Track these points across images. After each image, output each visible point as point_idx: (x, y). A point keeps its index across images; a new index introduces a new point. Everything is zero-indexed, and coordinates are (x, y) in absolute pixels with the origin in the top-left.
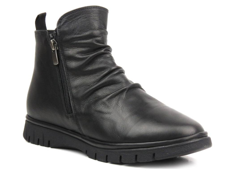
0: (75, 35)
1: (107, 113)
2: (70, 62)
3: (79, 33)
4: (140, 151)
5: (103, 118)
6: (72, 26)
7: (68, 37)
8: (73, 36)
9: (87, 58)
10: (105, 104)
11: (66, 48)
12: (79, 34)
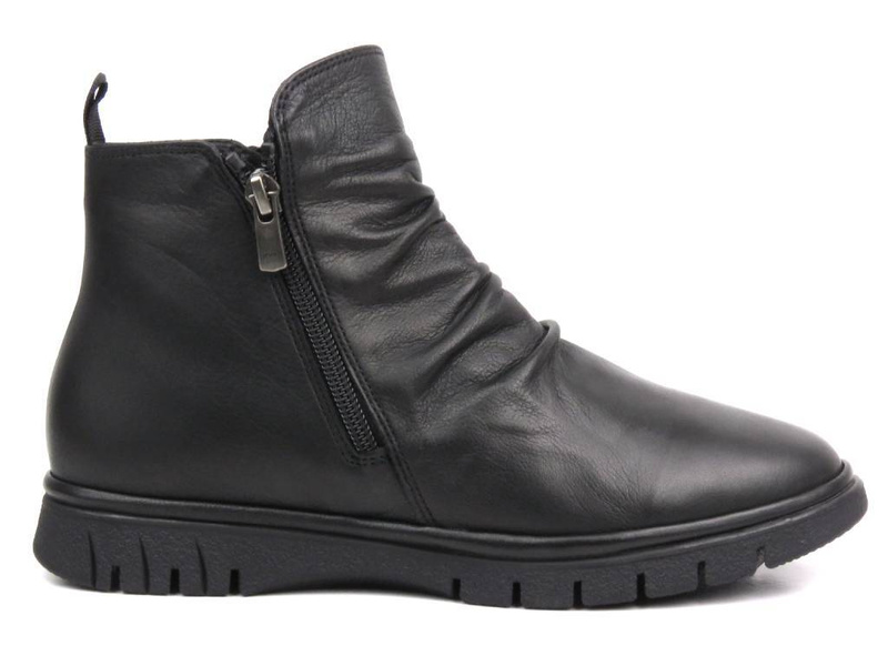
0: (339, 155)
1: (538, 432)
2: (332, 258)
3: (353, 148)
4: (716, 545)
5: (530, 452)
6: (327, 121)
7: (319, 164)
8: (334, 158)
9: (395, 238)
10: (520, 399)
11: (312, 205)
12: (354, 151)
